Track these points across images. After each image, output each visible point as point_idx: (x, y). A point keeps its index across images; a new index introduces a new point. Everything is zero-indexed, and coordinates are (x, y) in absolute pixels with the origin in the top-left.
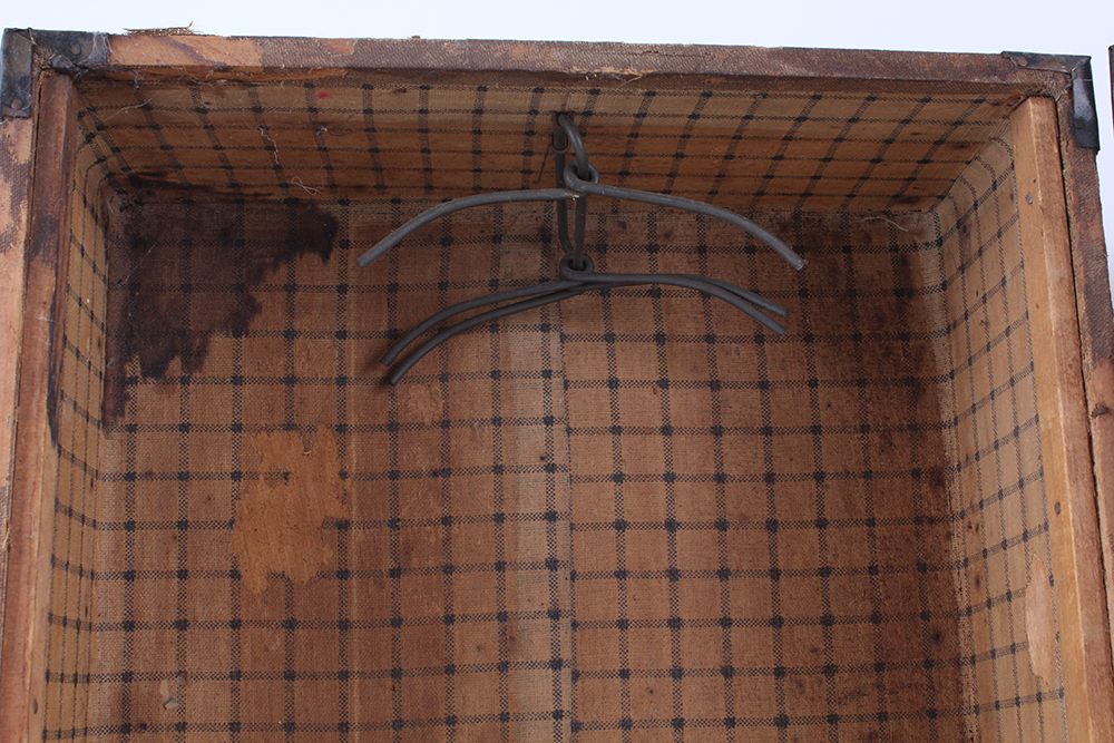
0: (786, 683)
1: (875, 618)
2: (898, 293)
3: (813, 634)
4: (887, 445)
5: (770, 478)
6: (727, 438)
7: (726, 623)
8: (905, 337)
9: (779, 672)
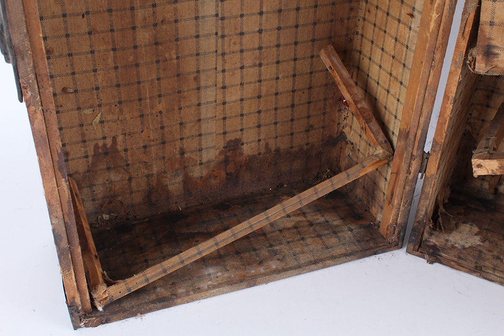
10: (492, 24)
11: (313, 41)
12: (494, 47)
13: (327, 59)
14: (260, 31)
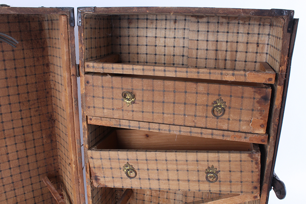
0: (21, 104)
1: (37, 91)
2: (40, 30)
3: (26, 95)
4: (38, 60)
5: (15, 68)
6: (6, 62)
7: (9, 96)
8: (41, 39)
9: (20, 103)
10: (94, 168)
11: (39, 175)
12: (98, 176)
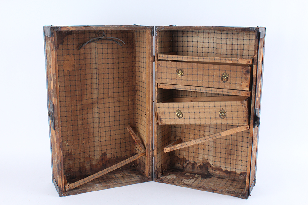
0: (119, 79)
1: (128, 72)
2: (132, 37)
3: (122, 74)
4: (130, 54)
5: (118, 58)
6: (114, 54)
7: (113, 73)
8: (132, 42)
9: (118, 78)
10: (160, 113)
11: (124, 124)
12: (162, 118)
13: (129, 129)
14: (110, 122)
